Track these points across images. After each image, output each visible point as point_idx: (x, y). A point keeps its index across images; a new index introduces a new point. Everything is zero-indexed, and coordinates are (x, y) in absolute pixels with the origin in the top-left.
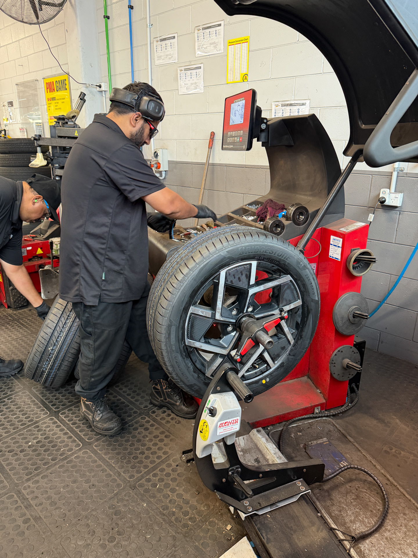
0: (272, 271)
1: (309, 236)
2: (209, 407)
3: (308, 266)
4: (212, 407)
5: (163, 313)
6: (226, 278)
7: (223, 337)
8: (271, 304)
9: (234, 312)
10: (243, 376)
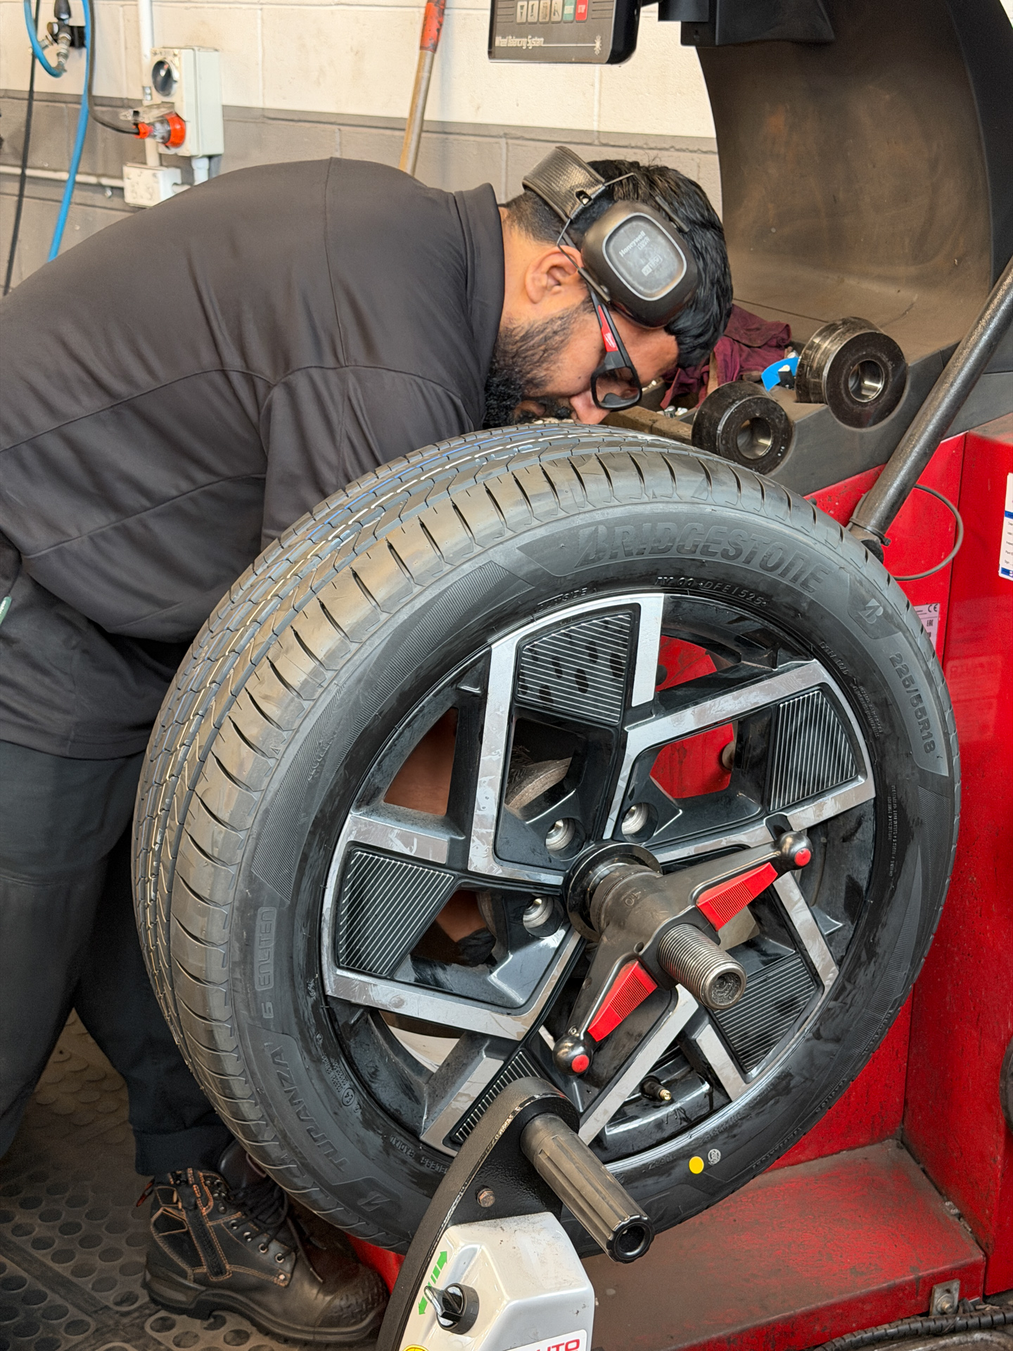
0: (738, 639)
1: (909, 473)
2: (441, 1285)
3: (906, 617)
4: (456, 1285)
5: (214, 844)
6: (518, 675)
7: (505, 957)
8: (730, 799)
9: (557, 839)
10: (598, 1142)
